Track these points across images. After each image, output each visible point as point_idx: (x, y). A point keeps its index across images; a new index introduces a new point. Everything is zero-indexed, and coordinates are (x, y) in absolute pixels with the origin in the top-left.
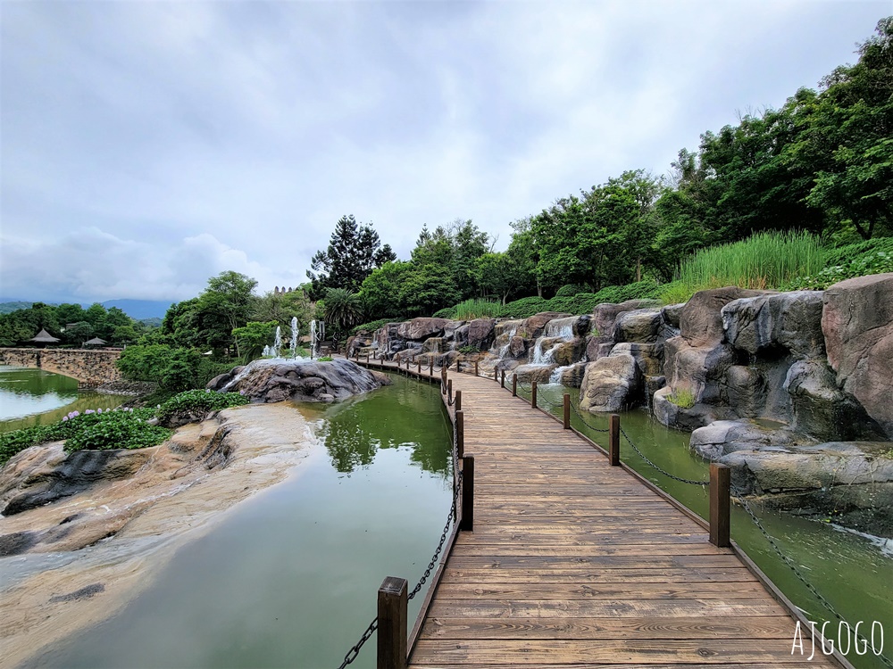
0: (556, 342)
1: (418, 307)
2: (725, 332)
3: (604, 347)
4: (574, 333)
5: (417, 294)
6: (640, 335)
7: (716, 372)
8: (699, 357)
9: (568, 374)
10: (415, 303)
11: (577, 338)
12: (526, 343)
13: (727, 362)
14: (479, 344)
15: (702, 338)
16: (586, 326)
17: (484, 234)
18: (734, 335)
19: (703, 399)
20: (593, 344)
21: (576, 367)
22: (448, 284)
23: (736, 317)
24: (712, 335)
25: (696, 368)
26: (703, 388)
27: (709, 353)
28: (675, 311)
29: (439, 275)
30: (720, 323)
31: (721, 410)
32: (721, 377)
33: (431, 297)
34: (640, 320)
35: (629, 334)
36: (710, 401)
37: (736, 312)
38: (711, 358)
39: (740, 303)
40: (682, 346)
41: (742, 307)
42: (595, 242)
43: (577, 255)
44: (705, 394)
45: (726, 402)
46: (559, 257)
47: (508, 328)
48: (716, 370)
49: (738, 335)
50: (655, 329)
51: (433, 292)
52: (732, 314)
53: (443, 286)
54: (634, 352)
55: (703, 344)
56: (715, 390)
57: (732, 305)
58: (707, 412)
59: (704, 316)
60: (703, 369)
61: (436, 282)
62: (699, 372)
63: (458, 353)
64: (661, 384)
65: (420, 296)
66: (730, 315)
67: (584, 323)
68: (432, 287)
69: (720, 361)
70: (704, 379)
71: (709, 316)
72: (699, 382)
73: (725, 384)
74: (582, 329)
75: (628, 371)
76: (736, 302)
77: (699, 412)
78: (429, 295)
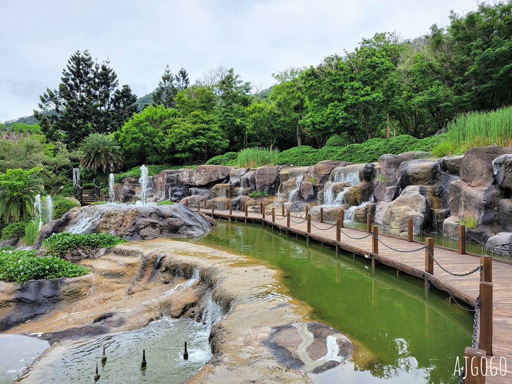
0: (345, 186)
1: (187, 154)
2: (494, 176)
3: (391, 189)
4: (361, 179)
5: (186, 142)
6: (423, 179)
7: (491, 203)
8: (480, 194)
9: (361, 212)
10: (184, 151)
11: (364, 183)
12: (315, 188)
13: (497, 197)
14: (267, 189)
15: (479, 181)
16: (371, 173)
17: (247, 84)
18: (501, 179)
19: (484, 222)
20: (380, 187)
21: (367, 206)
22: (215, 132)
23: (503, 167)
24: (486, 179)
25: (477, 201)
26: (483, 214)
27: (485, 191)
28: (452, 161)
29: (207, 123)
30: (491, 170)
31: (495, 228)
32: (494, 206)
33: (200, 145)
34: (423, 168)
35: (414, 179)
36: (488, 223)
37: (503, 163)
38: (487, 194)
39: (506, 157)
40: (464, 186)
41: (508, 160)
42: (361, 99)
43: (346, 110)
44: (485, 219)
45: (499, 223)
46: (328, 111)
47: (293, 175)
48: (491, 202)
49: (504, 178)
50: (433, 175)
51: (202, 140)
52: (500, 164)
53: (211, 134)
54: (422, 192)
55: (479, 185)
56: (491, 215)
57: (501, 158)
58: (487, 231)
59: (479, 165)
60: (483, 201)
61: (204, 129)
62: (480, 204)
63: (248, 198)
64: (447, 215)
65: (189, 143)
66: (499, 165)
67: (369, 171)
68: (201, 134)
69: (493, 196)
70: (483, 208)
71: (483, 166)
72: (480, 211)
73: (497, 211)
74: (368, 176)
75: (421, 206)
76: (503, 156)
77: (482, 230)
78: (198, 143)
